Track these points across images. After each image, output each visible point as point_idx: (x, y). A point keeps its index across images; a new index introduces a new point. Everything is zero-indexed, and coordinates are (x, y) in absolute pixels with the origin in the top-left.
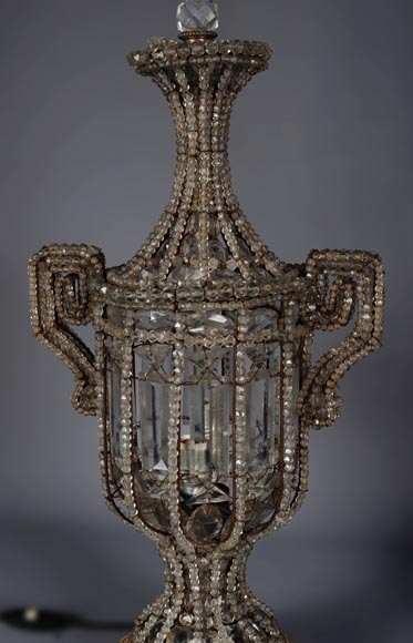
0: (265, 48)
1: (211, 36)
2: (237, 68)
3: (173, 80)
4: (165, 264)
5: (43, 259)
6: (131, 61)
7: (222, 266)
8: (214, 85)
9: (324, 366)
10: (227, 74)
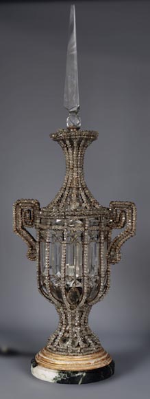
0: (96, 133)
1: (78, 129)
2: (86, 140)
3: (65, 143)
4: (61, 205)
5: (18, 204)
6: (51, 137)
7: (80, 206)
8: (79, 145)
9: (116, 241)
10: (83, 141)
